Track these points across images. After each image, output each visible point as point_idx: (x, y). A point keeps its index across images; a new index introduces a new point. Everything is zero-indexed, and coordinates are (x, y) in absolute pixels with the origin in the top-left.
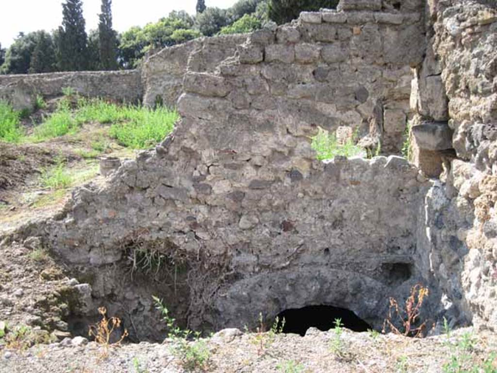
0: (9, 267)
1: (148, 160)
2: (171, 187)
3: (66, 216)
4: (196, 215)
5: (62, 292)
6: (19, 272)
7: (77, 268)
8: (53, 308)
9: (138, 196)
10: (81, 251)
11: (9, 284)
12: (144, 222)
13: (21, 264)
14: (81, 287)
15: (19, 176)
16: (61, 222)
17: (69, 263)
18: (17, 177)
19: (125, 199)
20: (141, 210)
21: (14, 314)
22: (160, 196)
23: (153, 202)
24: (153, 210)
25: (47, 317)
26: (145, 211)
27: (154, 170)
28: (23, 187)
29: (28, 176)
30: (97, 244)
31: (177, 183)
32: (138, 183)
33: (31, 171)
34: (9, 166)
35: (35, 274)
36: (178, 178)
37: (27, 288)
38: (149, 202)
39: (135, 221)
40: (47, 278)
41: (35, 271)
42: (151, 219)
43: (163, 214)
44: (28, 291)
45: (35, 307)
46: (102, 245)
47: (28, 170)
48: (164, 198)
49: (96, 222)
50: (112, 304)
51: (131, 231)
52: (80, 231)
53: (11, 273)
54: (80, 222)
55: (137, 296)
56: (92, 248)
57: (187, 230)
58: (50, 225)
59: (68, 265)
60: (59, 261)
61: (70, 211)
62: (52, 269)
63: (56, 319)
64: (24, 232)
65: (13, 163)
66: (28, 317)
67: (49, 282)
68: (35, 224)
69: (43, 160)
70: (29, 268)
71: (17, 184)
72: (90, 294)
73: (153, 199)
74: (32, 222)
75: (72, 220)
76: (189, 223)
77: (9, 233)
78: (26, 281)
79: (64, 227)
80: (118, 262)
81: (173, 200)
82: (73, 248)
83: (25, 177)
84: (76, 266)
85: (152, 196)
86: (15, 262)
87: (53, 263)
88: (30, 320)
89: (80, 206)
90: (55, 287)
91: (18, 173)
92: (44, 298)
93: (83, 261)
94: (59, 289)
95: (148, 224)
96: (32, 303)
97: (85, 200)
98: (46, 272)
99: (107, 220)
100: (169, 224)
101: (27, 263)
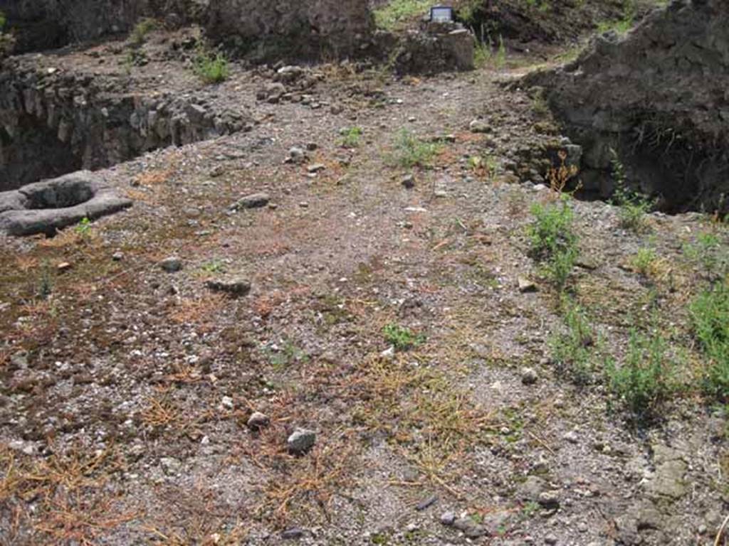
0: (504, 113)
1: (681, 10)
2: (700, 48)
3: (577, 68)
4: (725, 89)
5: (549, 148)
6: (513, 119)
7: (575, 130)
8: (533, 160)
9: (661, 55)
10: (586, 111)
11: (499, 128)
12: (661, 87)
13: (517, 111)
14: (572, 148)
15: (571, 28)
16: (571, 74)
17: (568, 122)
18: (568, 30)
19: (645, 55)
20: (660, 72)
21: (494, 155)
22: (686, 58)
23: (677, 64)
24: (674, 75)
25: (525, 167)
26: (665, 75)
27: (686, 24)
28: (572, 44)
29: (584, 31)
30: (604, 105)
31: (710, 44)
32: (663, 38)
33: (589, 26)
34: (562, 14)
35: (528, 124)
36: (712, 38)
37: (516, 135)
38: (671, 63)
39: (650, 84)
40: (539, 130)
41: (529, 122)
42: (670, 85)
43: (684, 82)
44: (516, 138)
45: (516, 154)
46: (609, 108)
47: (586, 22)
48: (690, 61)
49: (607, 80)
50: (607, 181)
51: (644, 96)
52: (588, 88)
53: (505, 118)
54: (590, 75)
55: (637, 177)
56: (598, 109)
57: (710, 105)
58: (558, 75)
59: (566, 123)
60: (559, 117)
61: (582, 64)
62: (547, 123)
63: (533, 171)
64: (531, 80)
65: (569, 12)
66: (505, 160)
67: (540, 135)
68: (544, 72)
69: (610, 14)
70: (523, 117)
71: (566, 39)
72: (579, 157)
73: (677, 60)
74: (542, 70)
75: (581, 73)
76: (715, 97)
77: (515, 79)
78: (516, 129)
79: (572, 80)
80: (623, 132)
81: (700, 65)
82: (577, 107)
83: (579, 32)
84: (575, 127)
85: (677, 55)
86: (512, 109)
87: (551, 118)
88: (505, 163)
89: (594, 57)
90: (542, 141)
91: (572, 25)
92: (528, 148)
93: (585, 123)
94: (547, 144)
95: (665, 91)
96: (515, 149)
97: (599, 50)
98: (540, 124)
99: (619, 78)
100: (689, 95)
101: (524, 112)
